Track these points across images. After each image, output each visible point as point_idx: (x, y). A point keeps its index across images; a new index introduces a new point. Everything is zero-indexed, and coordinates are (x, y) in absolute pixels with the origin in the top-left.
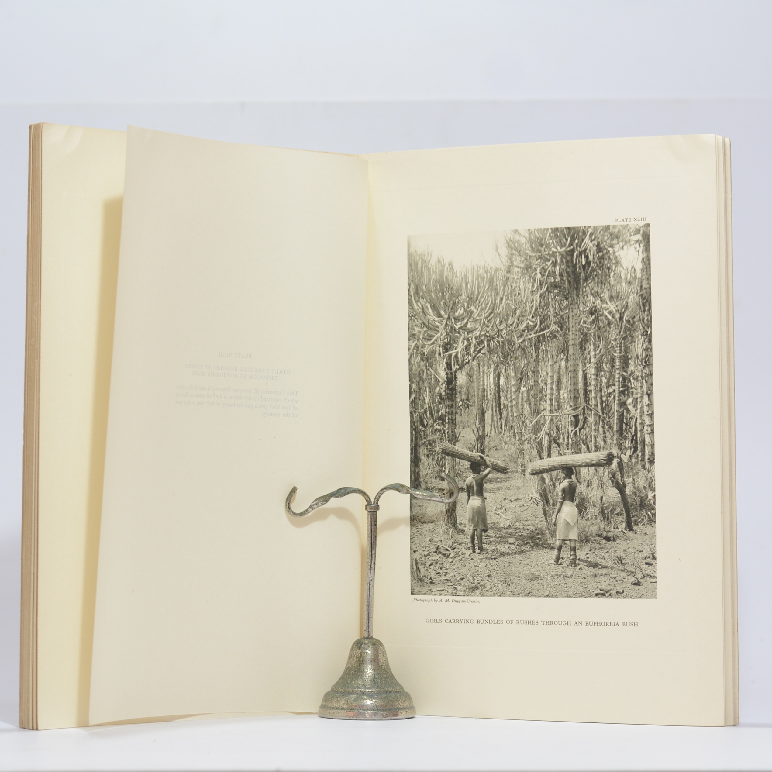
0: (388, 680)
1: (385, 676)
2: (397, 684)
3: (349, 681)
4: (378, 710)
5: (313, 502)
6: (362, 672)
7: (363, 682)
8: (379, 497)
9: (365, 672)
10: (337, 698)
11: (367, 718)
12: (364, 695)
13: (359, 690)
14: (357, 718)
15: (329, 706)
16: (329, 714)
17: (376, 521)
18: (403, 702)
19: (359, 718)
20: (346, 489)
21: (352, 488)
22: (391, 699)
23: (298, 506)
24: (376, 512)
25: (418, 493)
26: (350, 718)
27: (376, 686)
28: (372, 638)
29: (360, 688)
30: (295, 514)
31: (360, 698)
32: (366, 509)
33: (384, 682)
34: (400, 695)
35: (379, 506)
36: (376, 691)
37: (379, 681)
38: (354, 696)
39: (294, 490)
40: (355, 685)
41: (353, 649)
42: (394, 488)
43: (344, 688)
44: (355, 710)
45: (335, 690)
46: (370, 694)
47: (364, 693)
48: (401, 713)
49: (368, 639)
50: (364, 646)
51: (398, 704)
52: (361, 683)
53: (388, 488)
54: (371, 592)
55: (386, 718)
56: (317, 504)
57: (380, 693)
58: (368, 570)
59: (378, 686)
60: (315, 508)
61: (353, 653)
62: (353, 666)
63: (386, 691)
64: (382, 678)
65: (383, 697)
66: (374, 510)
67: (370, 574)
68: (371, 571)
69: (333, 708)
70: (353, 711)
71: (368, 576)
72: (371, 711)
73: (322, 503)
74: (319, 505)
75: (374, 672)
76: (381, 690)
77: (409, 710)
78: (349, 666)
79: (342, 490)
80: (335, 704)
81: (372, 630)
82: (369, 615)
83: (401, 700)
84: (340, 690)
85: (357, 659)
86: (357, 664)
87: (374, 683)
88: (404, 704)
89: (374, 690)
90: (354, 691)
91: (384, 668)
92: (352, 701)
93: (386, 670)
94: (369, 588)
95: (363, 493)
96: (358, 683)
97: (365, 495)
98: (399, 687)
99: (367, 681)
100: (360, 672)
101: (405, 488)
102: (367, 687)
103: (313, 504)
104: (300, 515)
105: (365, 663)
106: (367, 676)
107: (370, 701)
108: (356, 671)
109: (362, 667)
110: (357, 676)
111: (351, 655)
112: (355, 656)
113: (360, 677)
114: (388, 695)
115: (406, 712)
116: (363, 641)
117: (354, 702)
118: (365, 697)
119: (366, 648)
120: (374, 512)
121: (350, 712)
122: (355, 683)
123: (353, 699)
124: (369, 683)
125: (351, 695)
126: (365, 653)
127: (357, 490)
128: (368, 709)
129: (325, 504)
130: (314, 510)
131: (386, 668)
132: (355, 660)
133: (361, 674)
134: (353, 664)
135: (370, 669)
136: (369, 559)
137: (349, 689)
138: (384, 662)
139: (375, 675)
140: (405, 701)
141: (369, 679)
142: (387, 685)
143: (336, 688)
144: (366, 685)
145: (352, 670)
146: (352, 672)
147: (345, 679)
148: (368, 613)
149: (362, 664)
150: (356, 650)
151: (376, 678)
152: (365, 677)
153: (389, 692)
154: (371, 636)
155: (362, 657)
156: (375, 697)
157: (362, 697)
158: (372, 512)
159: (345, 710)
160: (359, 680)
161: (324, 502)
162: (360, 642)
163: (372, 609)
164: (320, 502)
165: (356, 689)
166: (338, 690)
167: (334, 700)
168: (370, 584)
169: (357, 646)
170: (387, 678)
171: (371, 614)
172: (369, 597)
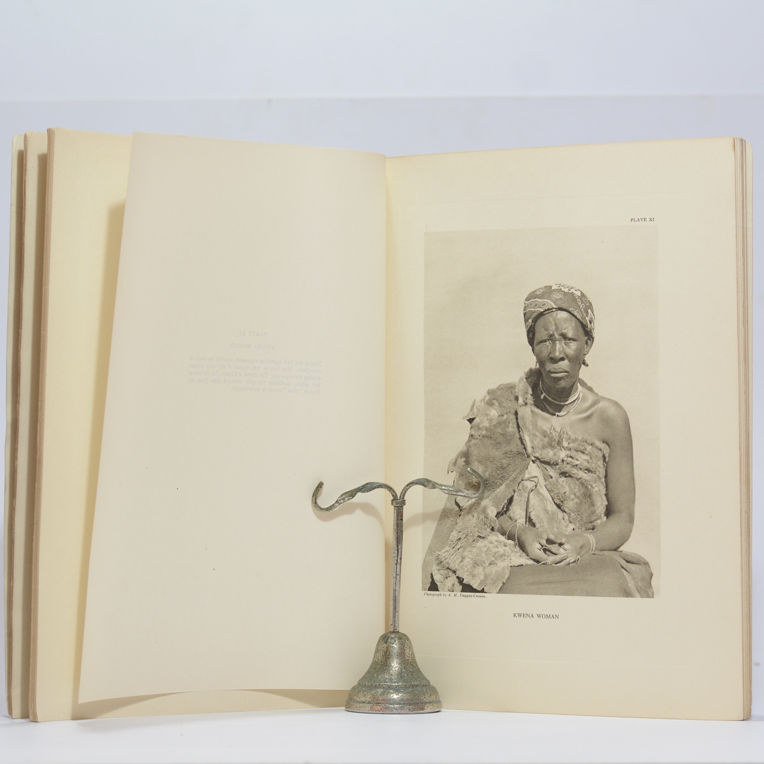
1: (411, 670)
2: (424, 678)
3: (375, 675)
4: (404, 704)
5: (339, 497)
6: (388, 666)
7: (389, 676)
8: (406, 492)
9: (391, 666)
10: (364, 692)
12: (391, 689)
14: (383, 712)
15: (355, 700)
16: (355, 708)
17: (402, 516)
19: (386, 712)
20: (372, 485)
21: (378, 483)
22: (417, 693)
23: (325, 501)
24: (402, 507)
26: (377, 712)
27: (402, 681)
28: (398, 632)
29: (386, 683)
30: (321, 509)
32: (392, 504)
33: (410, 676)
34: (426, 689)
35: (405, 500)
37: (406, 675)
38: (380, 691)
39: (320, 485)
40: (382, 679)
41: (380, 643)
42: (420, 483)
43: (371, 682)
44: (382, 704)
45: (362, 684)
46: (397, 688)
47: (391, 687)
48: (428, 707)
49: (394, 633)
50: (390, 641)
51: (425, 698)
52: (387, 677)
53: (414, 483)
54: (398, 587)
55: (412, 712)
56: (343, 499)
57: (406, 687)
58: (395, 565)
59: (404, 681)
60: (341, 503)
61: (379, 648)
62: (380, 661)
63: (412, 685)
64: (408, 673)
65: (409, 691)
66: (401, 505)
67: (396, 569)
68: (397, 565)
69: (360, 701)
70: (380, 705)
71: (394, 570)
72: (398, 705)
73: (348, 498)
74: (345, 500)
75: (400, 666)
76: (408, 684)
77: (435, 704)
78: (375, 660)
79: (368, 485)
80: (362, 698)
81: (398, 625)
82: (395, 609)
83: (427, 694)
84: (367, 685)
85: (384, 653)
86: (384, 658)
87: (401, 677)
88: (430, 698)
89: (400, 684)
90: (381, 685)
91: (411, 662)
92: (378, 695)
93: (412, 664)
94: (396, 582)
95: (389, 488)
96: (384, 678)
97: (391, 490)
98: (425, 681)
99: (394, 675)
100: (387, 666)
101: (431, 483)
102: (393, 681)
103: (339, 499)
104: (327, 510)
105: (391, 657)
106: (394, 670)
107: (397, 695)
108: (383, 665)
109: (388, 661)
110: (383, 670)
111: (378, 650)
112: (382, 650)
113: (386, 671)
114: (414, 689)
115: (432, 706)
116: (389, 635)
117: (381, 696)
118: (392, 691)
119: (392, 642)
120: (400, 507)
121: (377, 706)
122: (381, 677)
123: (379, 693)
124: (395, 677)
125: (378, 690)
126: (391, 648)
127: (383, 485)
128: (394, 703)
129: (351, 499)
130: (341, 505)
131: (413, 662)
132: (382, 655)
133: (387, 668)
134: (379, 658)
135: (397, 664)
136: (396, 554)
137: (375, 683)
138: (411, 656)
139: (401, 669)
140: (431, 695)
141: (395, 673)
142: (414, 679)
143: (363, 682)
144: (393, 679)
145: (379, 664)
146: (378, 666)
147: (371, 673)
148: (394, 608)
149: (388, 658)
150: (383, 645)
151: (402, 672)
152: (391, 672)
153: (416, 686)
154: (397, 630)
155: (388, 651)
156: (402, 691)
157: (388, 691)
158: (398, 506)
159: (372, 704)
160: (385, 674)
161: (351, 497)
162: (386, 637)
163: (398, 603)
164: (347, 497)
165: (383, 684)
166: (365, 684)
167: (361, 694)
168: (396, 579)
169: (384, 640)
170: (414, 673)
171: (398, 608)
172: (395, 592)
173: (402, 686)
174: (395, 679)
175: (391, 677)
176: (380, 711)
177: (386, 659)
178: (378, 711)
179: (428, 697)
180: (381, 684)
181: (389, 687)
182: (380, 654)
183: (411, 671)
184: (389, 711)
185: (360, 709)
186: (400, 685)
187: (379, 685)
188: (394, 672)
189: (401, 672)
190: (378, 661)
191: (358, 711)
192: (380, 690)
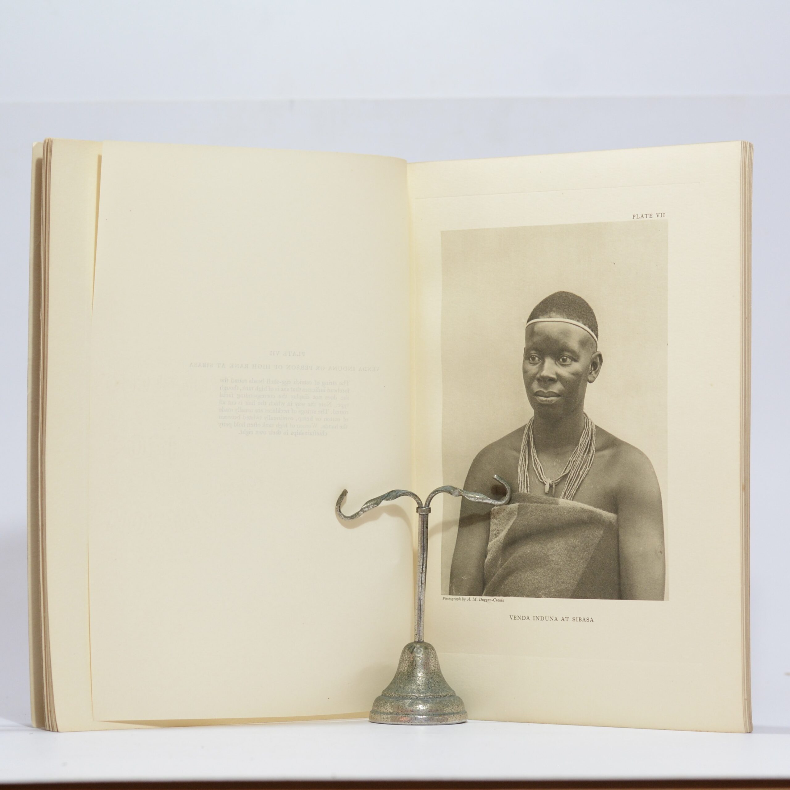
0: (441, 684)
1: (438, 680)
2: (450, 689)
3: (402, 686)
4: (433, 715)
5: (364, 505)
6: (415, 676)
7: (417, 686)
8: (431, 500)
9: (418, 676)
10: (391, 703)
11: (423, 723)
12: (419, 700)
13: (414, 694)
14: (412, 724)
15: (382, 711)
16: (382, 719)
17: (427, 524)
18: (457, 706)
19: (415, 723)
20: (397, 492)
21: (403, 491)
22: (445, 703)
23: (348, 509)
24: (427, 514)
25: (470, 495)
26: (405, 724)
27: (430, 691)
28: (423, 642)
29: (414, 693)
30: (345, 517)
31: (415, 703)
32: (417, 512)
33: (437, 686)
34: (454, 700)
35: (430, 508)
36: (431, 695)
37: (433, 685)
38: (408, 702)
39: (344, 493)
40: (409, 690)
41: (405, 653)
42: (446, 491)
43: (398, 693)
44: (410, 715)
45: (388, 695)
46: (425, 698)
47: (419, 698)
48: (456, 718)
49: (419, 643)
50: (416, 651)
51: (453, 708)
52: (415, 688)
53: (439, 490)
54: (423, 596)
55: (441, 723)
56: (368, 507)
57: (434, 698)
58: (420, 573)
59: (432, 691)
60: (366, 511)
61: (405, 658)
62: (406, 671)
63: (440, 696)
64: (435, 683)
65: (438, 701)
66: (426, 513)
67: (422, 578)
68: (422, 574)
69: (387, 713)
70: (409, 716)
71: (419, 579)
72: (427, 716)
73: (373, 505)
74: (370, 508)
75: (427, 676)
76: (436, 694)
77: (463, 714)
78: (401, 671)
79: (393, 493)
80: (389, 709)
81: (423, 634)
82: (420, 619)
83: (455, 705)
84: (394, 695)
85: (410, 664)
86: (410, 669)
87: (428, 687)
88: (458, 708)
89: (428, 694)
90: (409, 696)
91: (437, 672)
92: (407, 706)
93: (438, 674)
94: (421, 591)
95: (414, 496)
96: (412, 688)
97: (416, 498)
98: (452, 692)
99: (421, 685)
100: (413, 676)
101: (457, 491)
102: (421, 691)
103: (364, 507)
104: (351, 519)
105: (418, 668)
106: (421, 680)
107: (426, 706)
108: (409, 675)
109: (415, 672)
110: (410, 681)
111: (403, 660)
112: (408, 660)
113: (413, 682)
114: (443, 700)
115: (460, 717)
116: (415, 645)
117: (409, 706)
118: (420, 702)
119: (418, 652)
120: (426, 515)
121: (406, 718)
122: (408, 687)
123: (407, 704)
124: (423, 688)
125: (405, 701)
126: (417, 658)
127: (408, 493)
128: (423, 714)
129: (375, 507)
130: (365, 513)
131: (439, 672)
132: (408, 665)
133: (414, 678)
134: (405, 669)
135: (424, 674)
136: (421, 562)
137: (403, 694)
138: (436, 666)
139: (428, 680)
140: (459, 705)
141: (423, 683)
142: (441, 690)
143: (389, 693)
144: (420, 690)
145: (405, 675)
146: (404, 677)
147: (397, 684)
148: (419, 617)
149: (415, 668)
150: (409, 655)
151: (430, 682)
152: (419, 682)
153: (444, 697)
154: (422, 640)
155: (415, 661)
156: (430, 702)
157: (417, 702)
158: (424, 514)
159: (400, 715)
160: (412, 685)
161: (375, 505)
162: (412, 647)
163: (423, 612)
164: (371, 505)
165: (411, 694)
166: (391, 695)
167: (388, 705)
168: (421, 588)
169: (409, 650)
170: (440, 683)
171: (423, 618)
172: (421, 601)
173: (430, 697)
174: (423, 689)
175: (418, 688)
176: (408, 723)
177: (412, 669)
178: (406, 722)
179: (456, 707)
180: (409, 694)
181: (418, 698)
182: (406, 664)
183: (437, 682)
184: (418, 722)
185: (388, 721)
186: (428, 696)
187: (407, 696)
188: (421, 682)
189: (428, 682)
190: (404, 672)
191: (385, 723)
192: (409, 700)
